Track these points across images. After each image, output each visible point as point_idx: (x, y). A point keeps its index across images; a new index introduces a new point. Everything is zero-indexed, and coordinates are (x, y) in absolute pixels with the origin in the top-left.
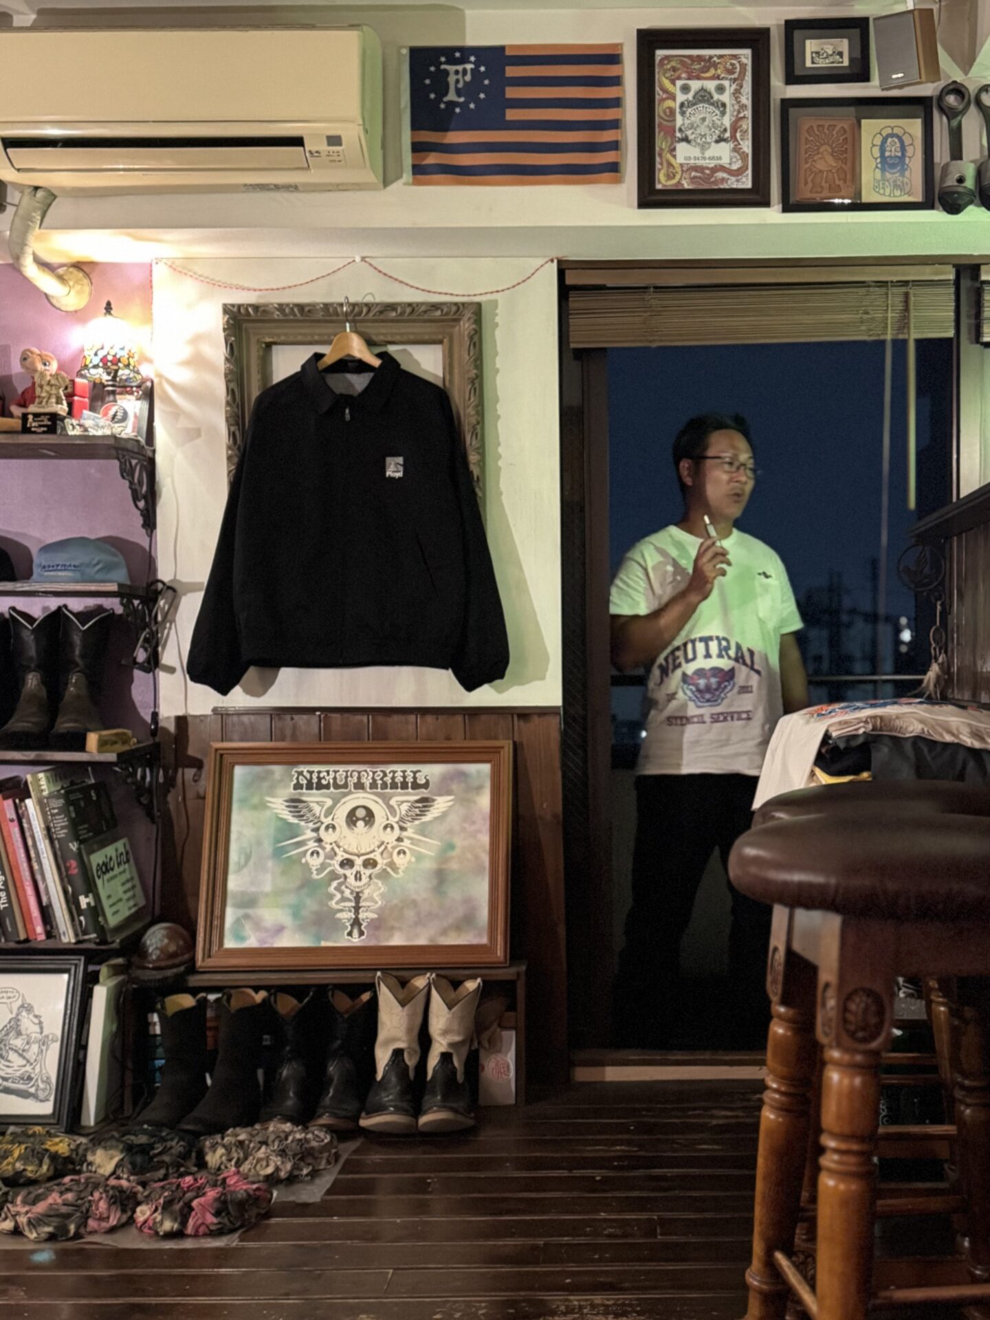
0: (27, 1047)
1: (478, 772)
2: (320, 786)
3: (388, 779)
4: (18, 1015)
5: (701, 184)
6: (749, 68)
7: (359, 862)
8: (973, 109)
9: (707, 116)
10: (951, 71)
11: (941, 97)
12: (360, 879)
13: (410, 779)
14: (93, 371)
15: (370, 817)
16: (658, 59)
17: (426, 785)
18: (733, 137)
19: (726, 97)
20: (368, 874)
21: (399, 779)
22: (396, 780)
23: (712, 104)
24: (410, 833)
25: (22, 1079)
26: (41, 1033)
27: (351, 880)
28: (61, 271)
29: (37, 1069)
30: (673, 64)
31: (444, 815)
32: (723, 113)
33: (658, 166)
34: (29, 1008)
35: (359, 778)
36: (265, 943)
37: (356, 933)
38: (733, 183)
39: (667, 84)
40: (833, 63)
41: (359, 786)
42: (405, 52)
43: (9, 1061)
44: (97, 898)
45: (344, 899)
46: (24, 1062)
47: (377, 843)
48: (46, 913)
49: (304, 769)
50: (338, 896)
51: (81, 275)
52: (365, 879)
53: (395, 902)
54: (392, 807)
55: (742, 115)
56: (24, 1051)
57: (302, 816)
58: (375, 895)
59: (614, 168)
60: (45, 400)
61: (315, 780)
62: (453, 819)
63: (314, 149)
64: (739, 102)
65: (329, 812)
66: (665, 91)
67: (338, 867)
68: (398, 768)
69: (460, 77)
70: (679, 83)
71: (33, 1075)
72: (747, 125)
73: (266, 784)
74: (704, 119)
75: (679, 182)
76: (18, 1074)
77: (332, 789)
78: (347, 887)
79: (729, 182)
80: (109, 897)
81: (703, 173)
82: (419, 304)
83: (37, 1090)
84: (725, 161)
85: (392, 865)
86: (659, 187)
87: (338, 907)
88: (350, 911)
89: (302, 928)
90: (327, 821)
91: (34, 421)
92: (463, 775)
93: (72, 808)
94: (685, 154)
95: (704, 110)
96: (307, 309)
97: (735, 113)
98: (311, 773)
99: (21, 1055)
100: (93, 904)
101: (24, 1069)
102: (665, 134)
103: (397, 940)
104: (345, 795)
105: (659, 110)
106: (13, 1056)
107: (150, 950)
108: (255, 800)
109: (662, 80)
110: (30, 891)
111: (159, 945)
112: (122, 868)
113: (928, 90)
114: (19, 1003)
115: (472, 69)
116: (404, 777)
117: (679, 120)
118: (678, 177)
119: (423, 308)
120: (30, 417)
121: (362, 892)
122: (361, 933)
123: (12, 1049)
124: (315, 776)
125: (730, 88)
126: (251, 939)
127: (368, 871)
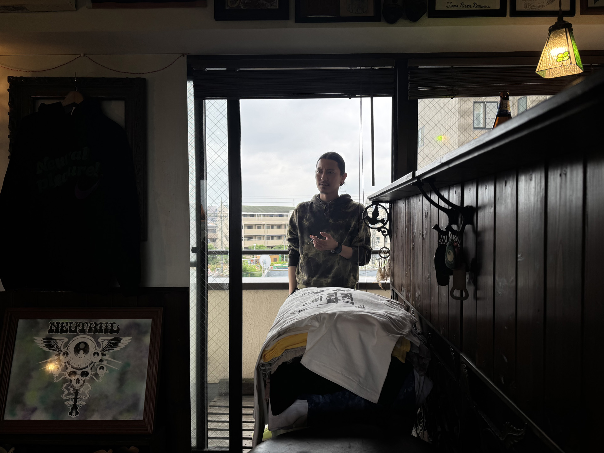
1: (145, 324)
2: (62, 331)
3: (98, 328)
7: (79, 373)
12: (79, 383)
13: (109, 328)
15: (86, 349)
17: (117, 331)
20: (83, 380)
21: (104, 327)
22: (102, 328)
24: (107, 357)
27: (74, 383)
31: (126, 347)
35: (83, 327)
36: (26, 417)
37: (74, 413)
41: (83, 331)
45: (69, 394)
47: (89, 363)
49: (55, 321)
50: (66, 392)
52: (81, 383)
53: (96, 395)
54: (99, 342)
57: (52, 347)
58: (86, 392)
61: (60, 328)
62: (130, 349)
65: (66, 345)
67: (67, 375)
68: (104, 321)
73: (34, 330)
77: (68, 333)
78: (71, 387)
82: (111, 78)
85: (96, 375)
87: (66, 398)
88: (72, 401)
89: (46, 410)
90: (64, 350)
92: (138, 325)
98: (58, 324)
103: (96, 417)
104: (75, 336)
108: (28, 338)
116: (107, 326)
119: (113, 80)
121: (79, 390)
122: (77, 413)
124: (60, 326)
126: (19, 415)
127: (84, 378)
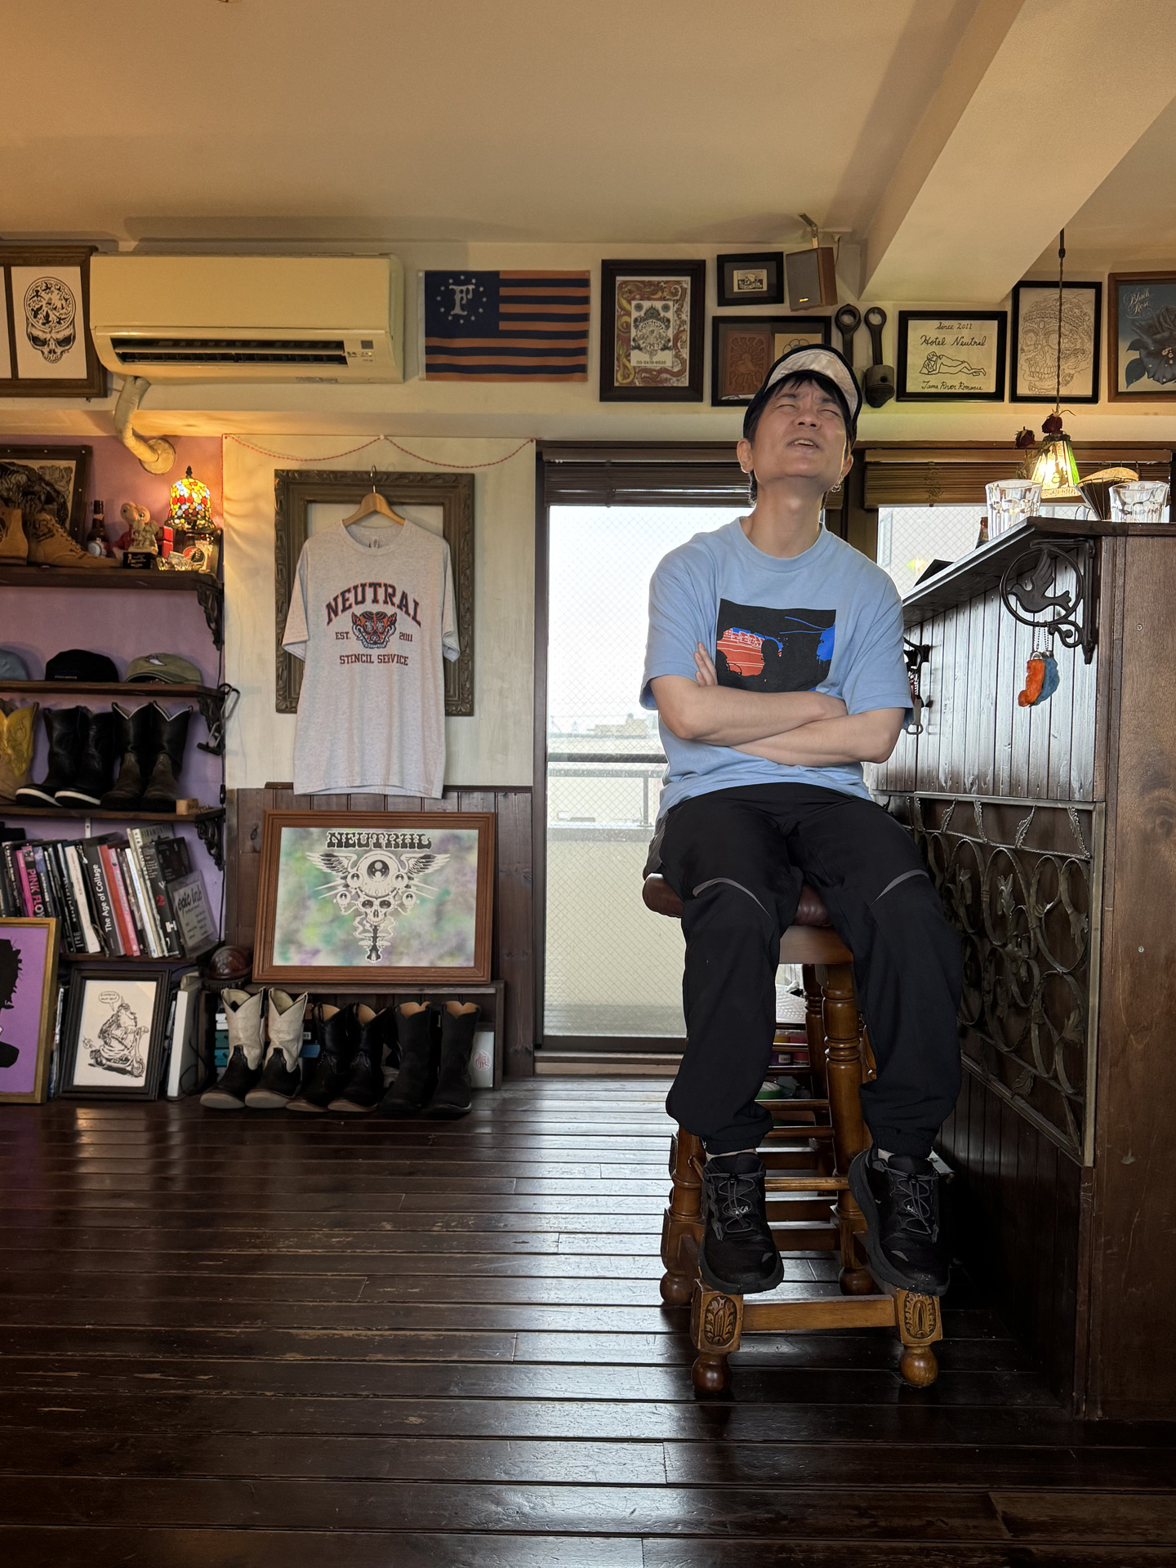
0: (125, 1036)
1: (469, 837)
2: (347, 845)
3: (400, 841)
4: (118, 1012)
5: (649, 382)
6: (689, 292)
7: (377, 903)
8: (863, 327)
9: (655, 328)
10: (846, 295)
11: (837, 317)
12: (378, 916)
13: (416, 841)
14: (177, 521)
15: (385, 869)
16: (617, 284)
17: (429, 846)
18: (675, 345)
19: (670, 315)
20: (383, 912)
21: (408, 841)
22: (406, 841)
23: (659, 320)
24: (415, 882)
25: (122, 1060)
26: (136, 1026)
27: (371, 916)
28: (152, 442)
29: (133, 1052)
30: (629, 287)
31: (442, 869)
32: (668, 327)
33: (616, 368)
34: (124, 1007)
35: (378, 839)
36: (305, 962)
37: (374, 956)
38: (674, 382)
39: (624, 303)
40: (754, 288)
41: (378, 845)
42: (422, 275)
43: (112, 1047)
44: (179, 924)
45: (365, 931)
46: (123, 1047)
47: (391, 889)
48: (141, 935)
49: (336, 831)
50: (361, 928)
51: (167, 445)
52: (381, 916)
53: (404, 933)
54: (402, 861)
55: (682, 329)
56: (122, 1039)
57: (334, 867)
58: (389, 927)
59: (582, 369)
60: (142, 542)
61: (344, 840)
62: (449, 871)
63: (351, 351)
64: (680, 318)
65: (355, 864)
66: (623, 308)
67: (360, 906)
68: (408, 832)
69: (464, 295)
70: (634, 303)
71: (129, 1058)
72: (686, 337)
73: (306, 843)
74: (653, 332)
75: (632, 381)
76: (118, 1056)
77: (357, 847)
78: (367, 922)
79: (671, 381)
80: (187, 924)
81: (651, 374)
82: (426, 474)
83: (132, 1068)
84: (668, 364)
85: (402, 905)
86: (616, 384)
87: (361, 937)
88: (370, 940)
89: (334, 952)
90: (354, 871)
91: (133, 559)
92: (457, 838)
93: (160, 856)
94: (637, 358)
95: (653, 325)
96: (339, 475)
97: (677, 327)
98: (341, 834)
99: (121, 1042)
100: (176, 929)
101: (123, 1053)
102: (622, 342)
103: (405, 962)
104: (367, 852)
105: (617, 324)
106: (114, 1043)
107: (219, 965)
108: (298, 855)
109: (621, 300)
110: (128, 918)
111: (225, 962)
112: (196, 904)
113: (829, 311)
114: (119, 1003)
115: (473, 289)
116: (412, 839)
117: (633, 332)
118: (632, 377)
119: (430, 477)
120: (130, 556)
121: (379, 925)
122: (378, 957)
123: (114, 1038)
124: (344, 837)
125: (673, 307)
126: (294, 959)
127: (384, 910)
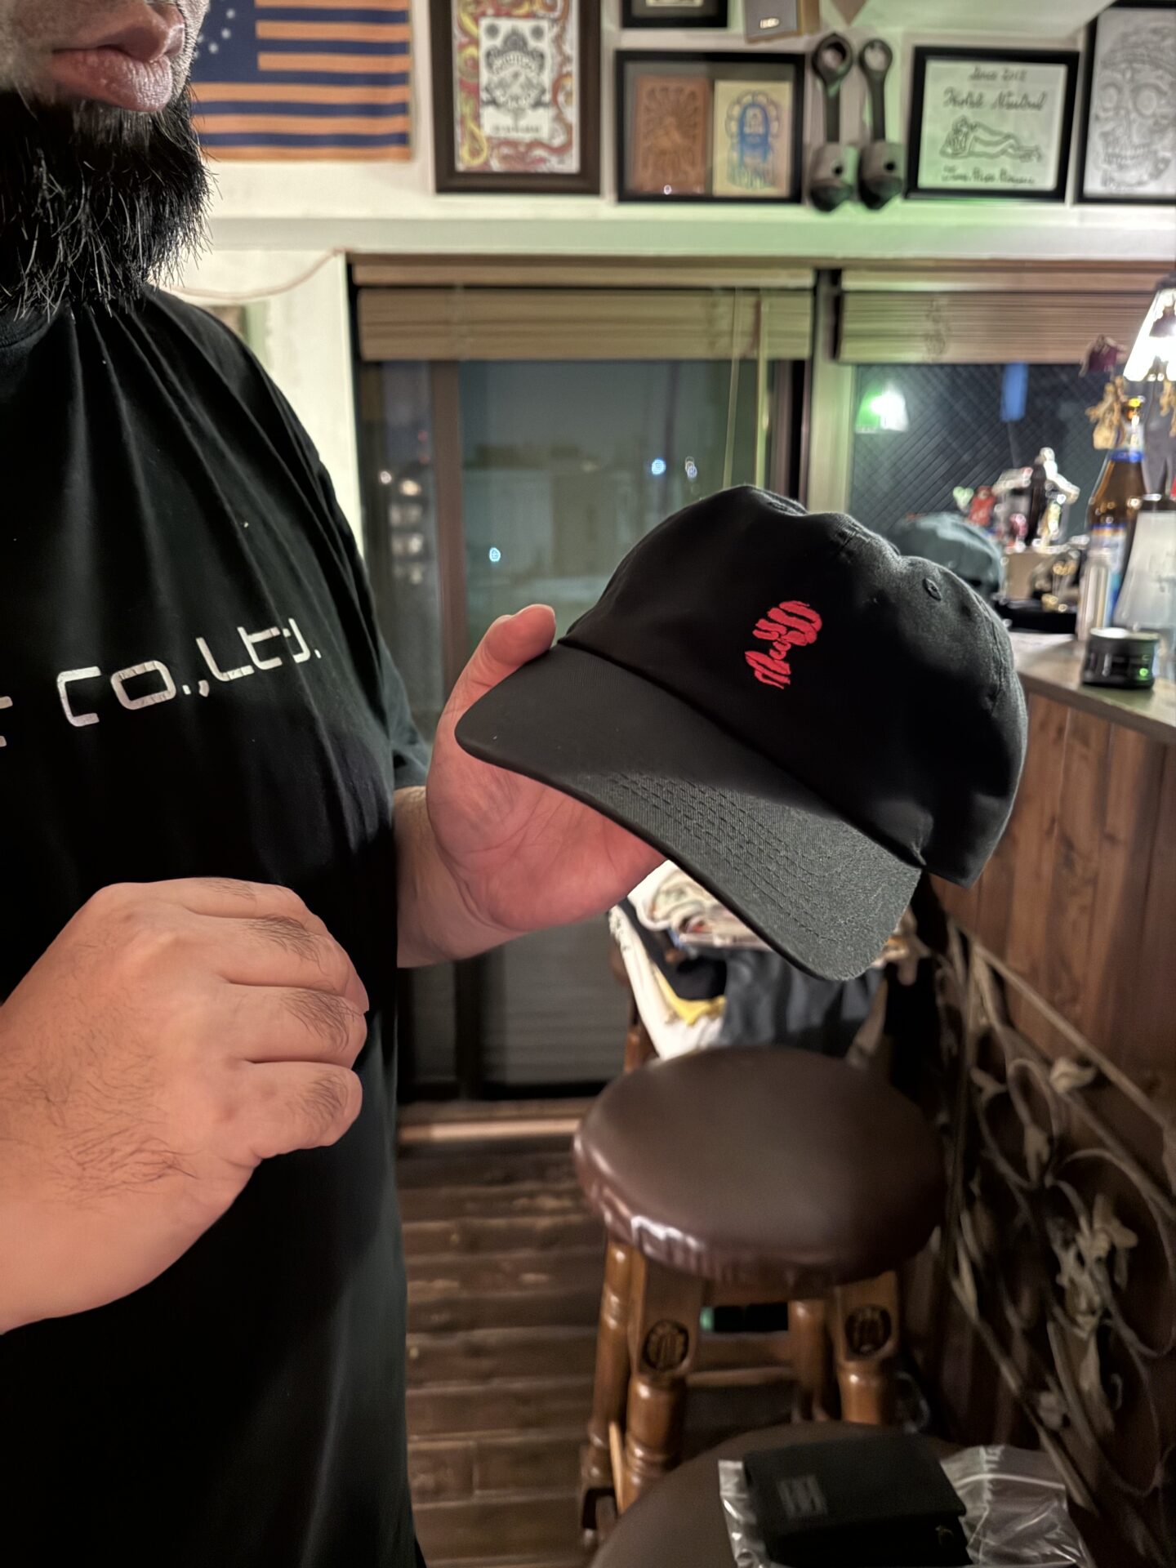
5: (514, 165)
6: (574, 4)
8: (855, 72)
9: (521, 69)
10: (832, 17)
11: (816, 55)
18: (554, 101)
19: (545, 45)
23: (527, 54)
32: (541, 67)
33: (458, 138)
38: (554, 165)
39: (468, 22)
55: (565, 71)
59: (402, 139)
64: (562, 53)
66: (465, 32)
70: (485, 22)
72: (573, 84)
74: (517, 74)
75: (486, 162)
79: (550, 163)
81: (516, 149)
84: (544, 134)
86: (460, 167)
94: (493, 121)
95: (516, 62)
97: (557, 68)
102: (467, 93)
105: (459, 60)
109: (461, 17)
113: (799, 44)
117: (485, 76)
118: (484, 155)
125: (550, 32)
